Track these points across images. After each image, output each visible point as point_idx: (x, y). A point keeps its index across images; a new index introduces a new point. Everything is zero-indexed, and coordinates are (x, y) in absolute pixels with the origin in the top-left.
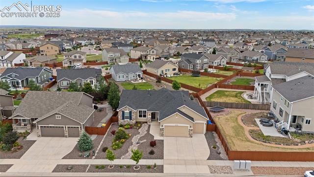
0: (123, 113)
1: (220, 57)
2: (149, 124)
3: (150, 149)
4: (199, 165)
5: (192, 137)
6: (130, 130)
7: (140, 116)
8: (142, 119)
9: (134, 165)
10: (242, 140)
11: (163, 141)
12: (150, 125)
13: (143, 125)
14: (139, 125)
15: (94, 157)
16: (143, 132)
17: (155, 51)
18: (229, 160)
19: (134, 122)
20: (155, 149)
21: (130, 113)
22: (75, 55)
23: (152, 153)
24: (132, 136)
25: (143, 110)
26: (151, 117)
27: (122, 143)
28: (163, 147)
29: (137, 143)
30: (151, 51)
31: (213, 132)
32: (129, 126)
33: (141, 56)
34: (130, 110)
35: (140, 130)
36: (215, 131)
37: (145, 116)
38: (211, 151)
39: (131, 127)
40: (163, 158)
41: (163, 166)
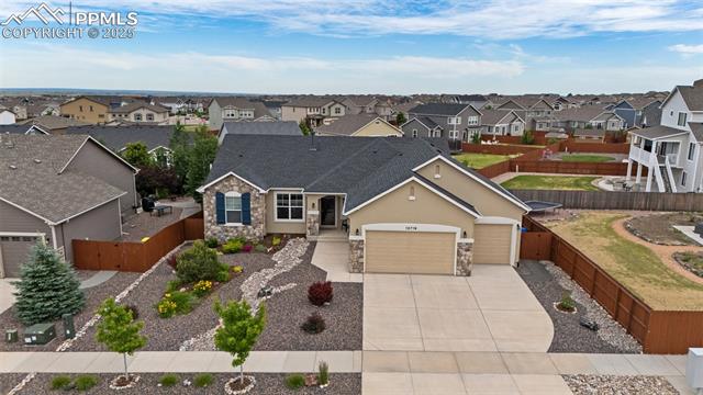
0: (220, 198)
1: (509, 116)
2: (313, 238)
3: (306, 312)
4: (520, 372)
5: (469, 275)
6: (241, 256)
7: (283, 214)
8: (289, 225)
9: (229, 375)
10: (665, 284)
11: (360, 286)
12: (313, 244)
13: (291, 242)
14: (276, 241)
15: (66, 344)
16: (286, 262)
17: (343, 109)
18: (645, 353)
19: (259, 231)
20: (326, 314)
21: (246, 198)
22: (138, 112)
23: (314, 326)
24: (245, 274)
25: (290, 191)
26: (317, 212)
27: (202, 294)
28: (361, 306)
29: (259, 295)
30: (333, 109)
31: (544, 262)
32: (239, 245)
33: (308, 119)
34: (244, 190)
35: (276, 257)
36: (551, 259)
37: (298, 214)
38: (555, 321)
39: (247, 248)
40: (360, 347)
41: (358, 377)
